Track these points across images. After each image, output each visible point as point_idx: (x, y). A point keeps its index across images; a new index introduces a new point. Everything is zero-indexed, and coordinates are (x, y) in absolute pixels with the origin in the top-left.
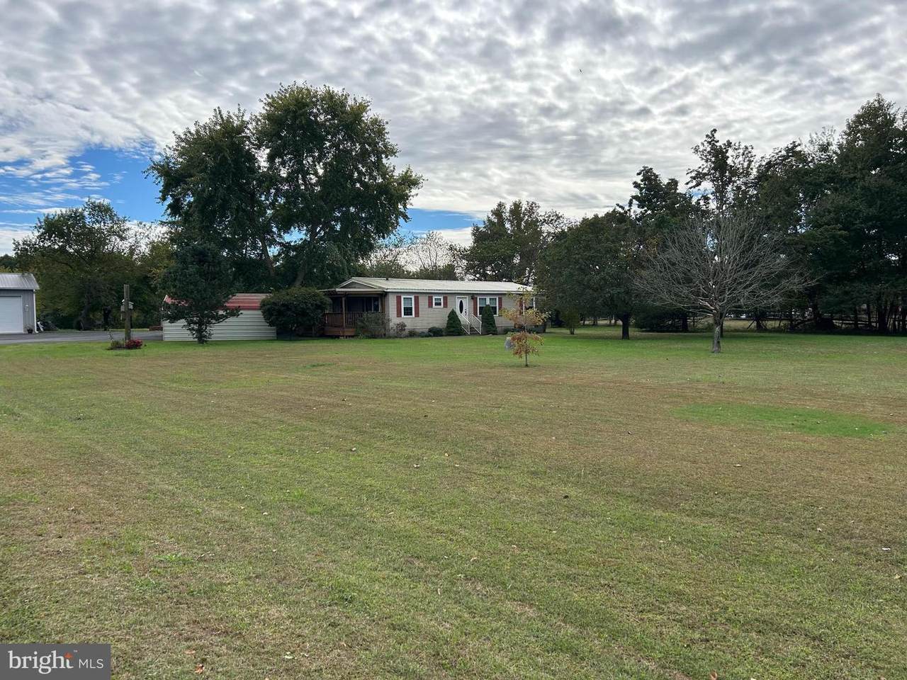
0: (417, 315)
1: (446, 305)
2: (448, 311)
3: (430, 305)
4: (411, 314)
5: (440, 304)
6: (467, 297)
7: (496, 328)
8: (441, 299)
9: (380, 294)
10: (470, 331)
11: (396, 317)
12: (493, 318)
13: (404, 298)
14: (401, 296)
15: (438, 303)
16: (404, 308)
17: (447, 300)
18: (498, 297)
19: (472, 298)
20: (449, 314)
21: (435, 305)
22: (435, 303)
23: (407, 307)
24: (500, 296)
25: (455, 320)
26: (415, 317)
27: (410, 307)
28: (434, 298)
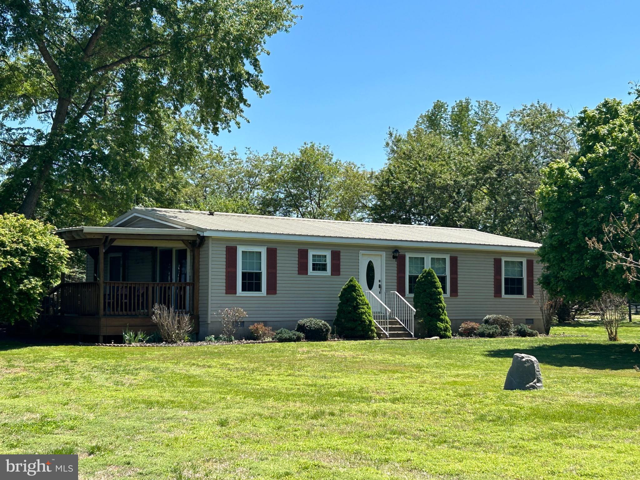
0: (272, 289)
1: (336, 270)
2: (341, 283)
3: (302, 269)
4: (259, 289)
5: (323, 267)
6: (384, 254)
7: (447, 322)
8: (325, 256)
9: (188, 240)
10: (391, 329)
11: (224, 295)
12: (441, 302)
13: (243, 252)
14: (238, 247)
15: (319, 267)
16: (244, 274)
17: (339, 259)
18: (449, 255)
19: (394, 257)
20: (344, 289)
21: (314, 269)
22: (314, 265)
23: (249, 273)
24: (454, 254)
25: (357, 304)
26: (267, 294)
27: (256, 273)
28: (311, 253)
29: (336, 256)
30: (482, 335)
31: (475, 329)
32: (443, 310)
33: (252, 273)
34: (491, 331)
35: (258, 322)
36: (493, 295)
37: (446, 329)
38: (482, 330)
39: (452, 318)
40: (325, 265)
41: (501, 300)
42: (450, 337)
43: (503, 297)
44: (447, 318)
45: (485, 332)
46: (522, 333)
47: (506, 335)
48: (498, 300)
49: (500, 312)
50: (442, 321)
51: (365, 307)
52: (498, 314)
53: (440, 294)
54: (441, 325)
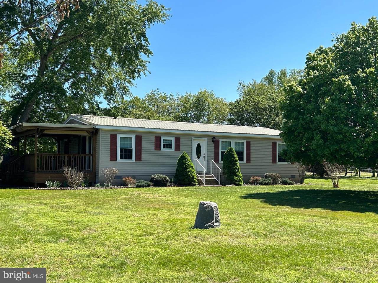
0: (139, 158)
1: (178, 148)
3: (157, 147)
4: (131, 158)
6: (207, 139)
7: (240, 177)
8: (171, 140)
9: (90, 131)
10: (206, 180)
11: (109, 161)
12: (237, 166)
13: (121, 137)
14: (118, 134)
15: (168, 146)
16: (121, 150)
17: (179, 142)
18: (245, 141)
19: (213, 141)
20: (180, 158)
21: (164, 147)
22: (164, 145)
23: (125, 149)
24: (249, 140)
25: (185, 166)
26: (135, 161)
27: (129, 149)
28: (162, 139)
29: (178, 140)
30: (261, 184)
31: (258, 181)
32: (238, 170)
33: (127, 149)
34: (266, 182)
35: (128, 176)
36: (272, 162)
37: (239, 181)
38: (261, 181)
39: (243, 174)
40: (171, 145)
41: (276, 165)
42: (242, 185)
43: (277, 163)
44: (241, 175)
45: (263, 182)
46: (285, 183)
47: (276, 184)
48: (274, 164)
49: (274, 171)
50: (237, 176)
51: (191, 168)
52: (273, 172)
53: (236, 161)
54: (236, 178)
